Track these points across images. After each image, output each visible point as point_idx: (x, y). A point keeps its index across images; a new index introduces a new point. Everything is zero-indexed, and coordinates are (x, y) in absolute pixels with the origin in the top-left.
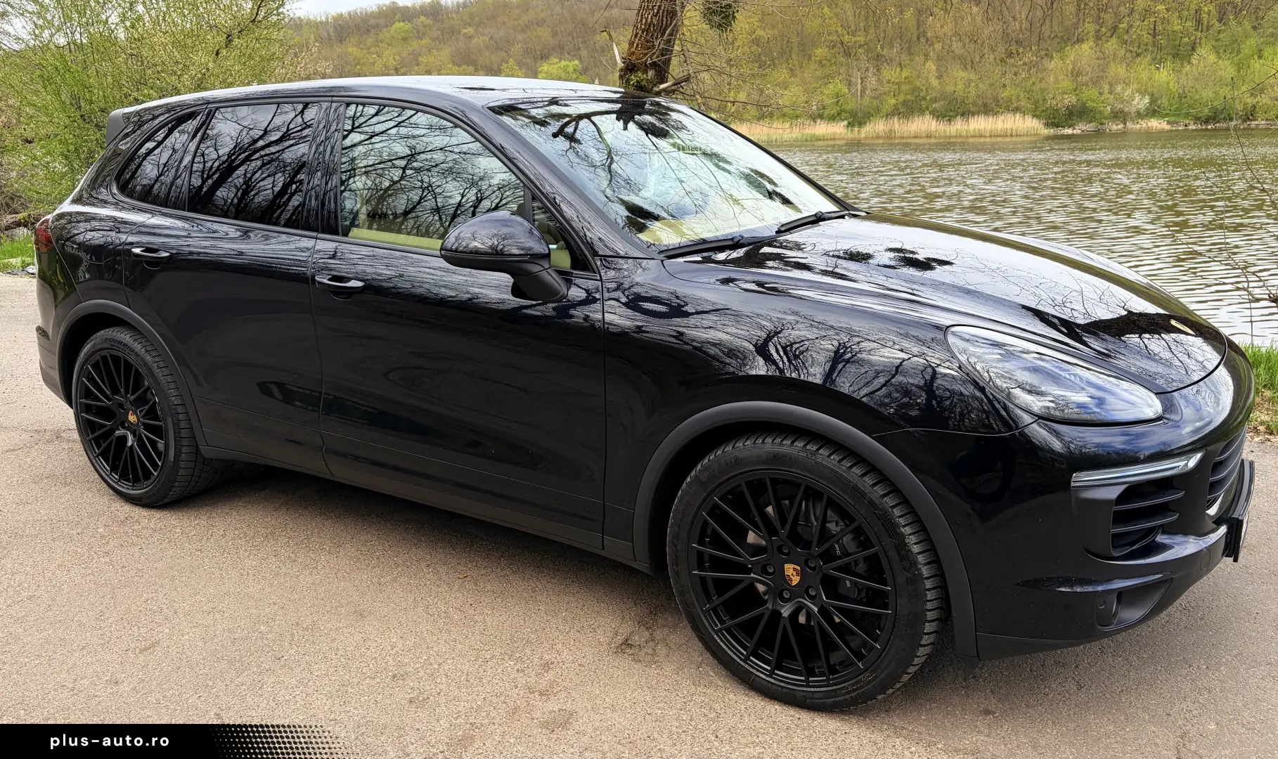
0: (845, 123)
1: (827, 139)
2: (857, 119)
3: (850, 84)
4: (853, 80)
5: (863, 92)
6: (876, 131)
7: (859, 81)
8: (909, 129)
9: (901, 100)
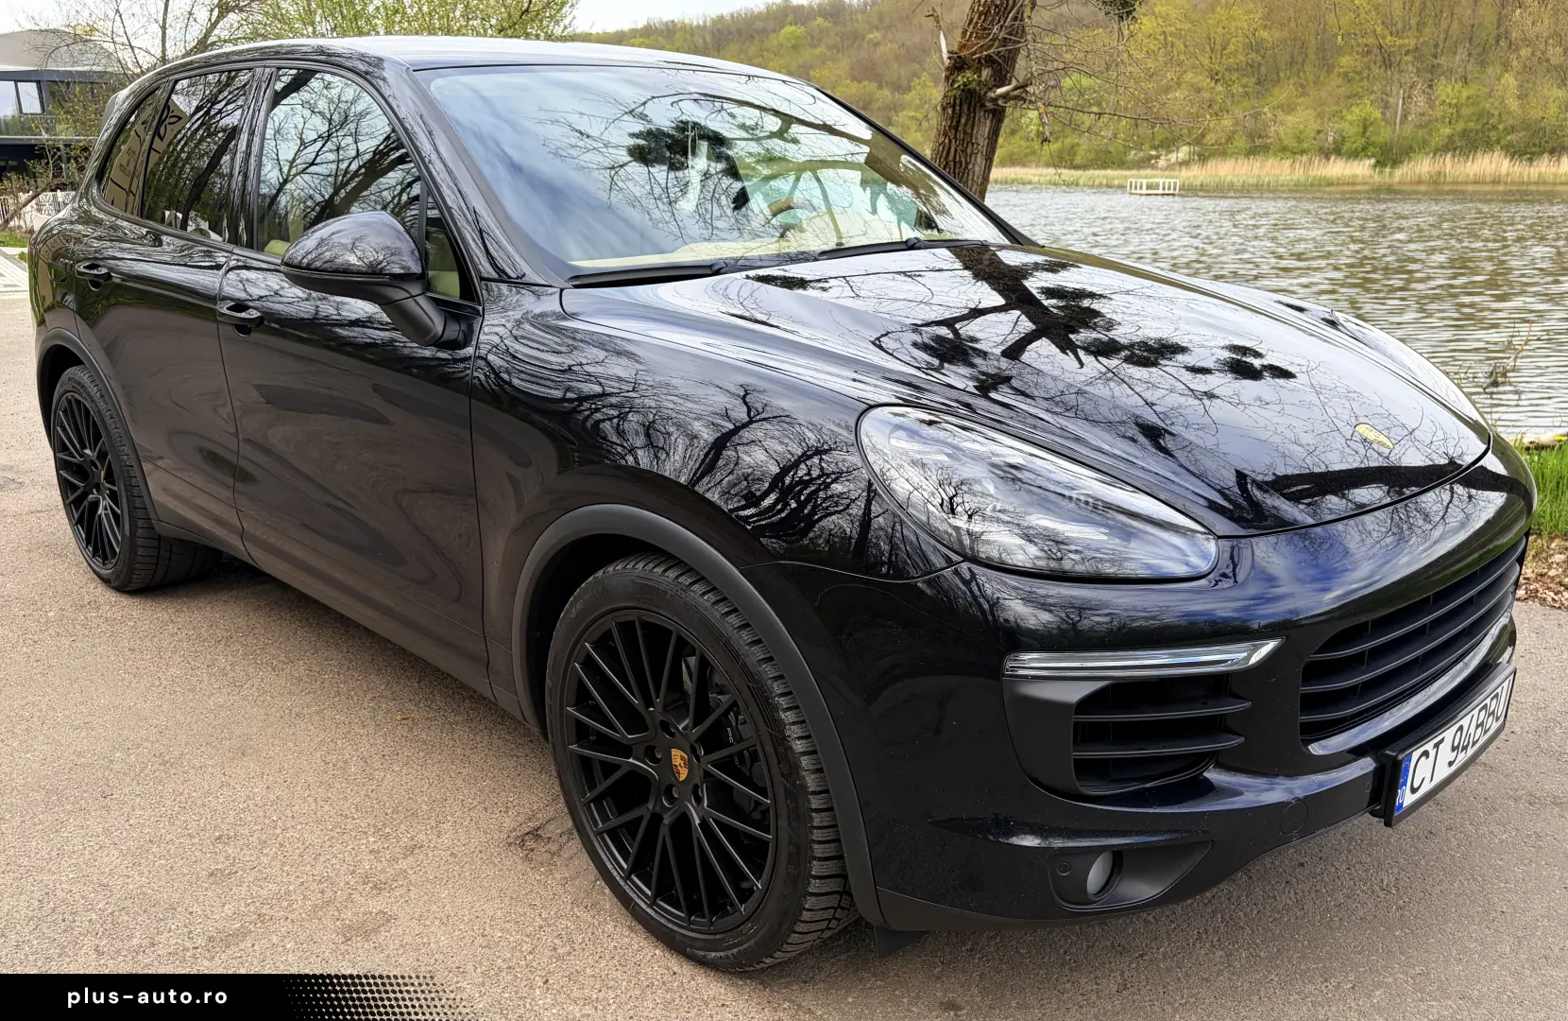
0: (1373, 161)
1: (1343, 184)
2: (1389, 156)
3: (1386, 106)
4: (1391, 100)
5: (1405, 116)
6: (1417, 172)
7: (1401, 102)
8: (1467, 171)
9: (1458, 129)
